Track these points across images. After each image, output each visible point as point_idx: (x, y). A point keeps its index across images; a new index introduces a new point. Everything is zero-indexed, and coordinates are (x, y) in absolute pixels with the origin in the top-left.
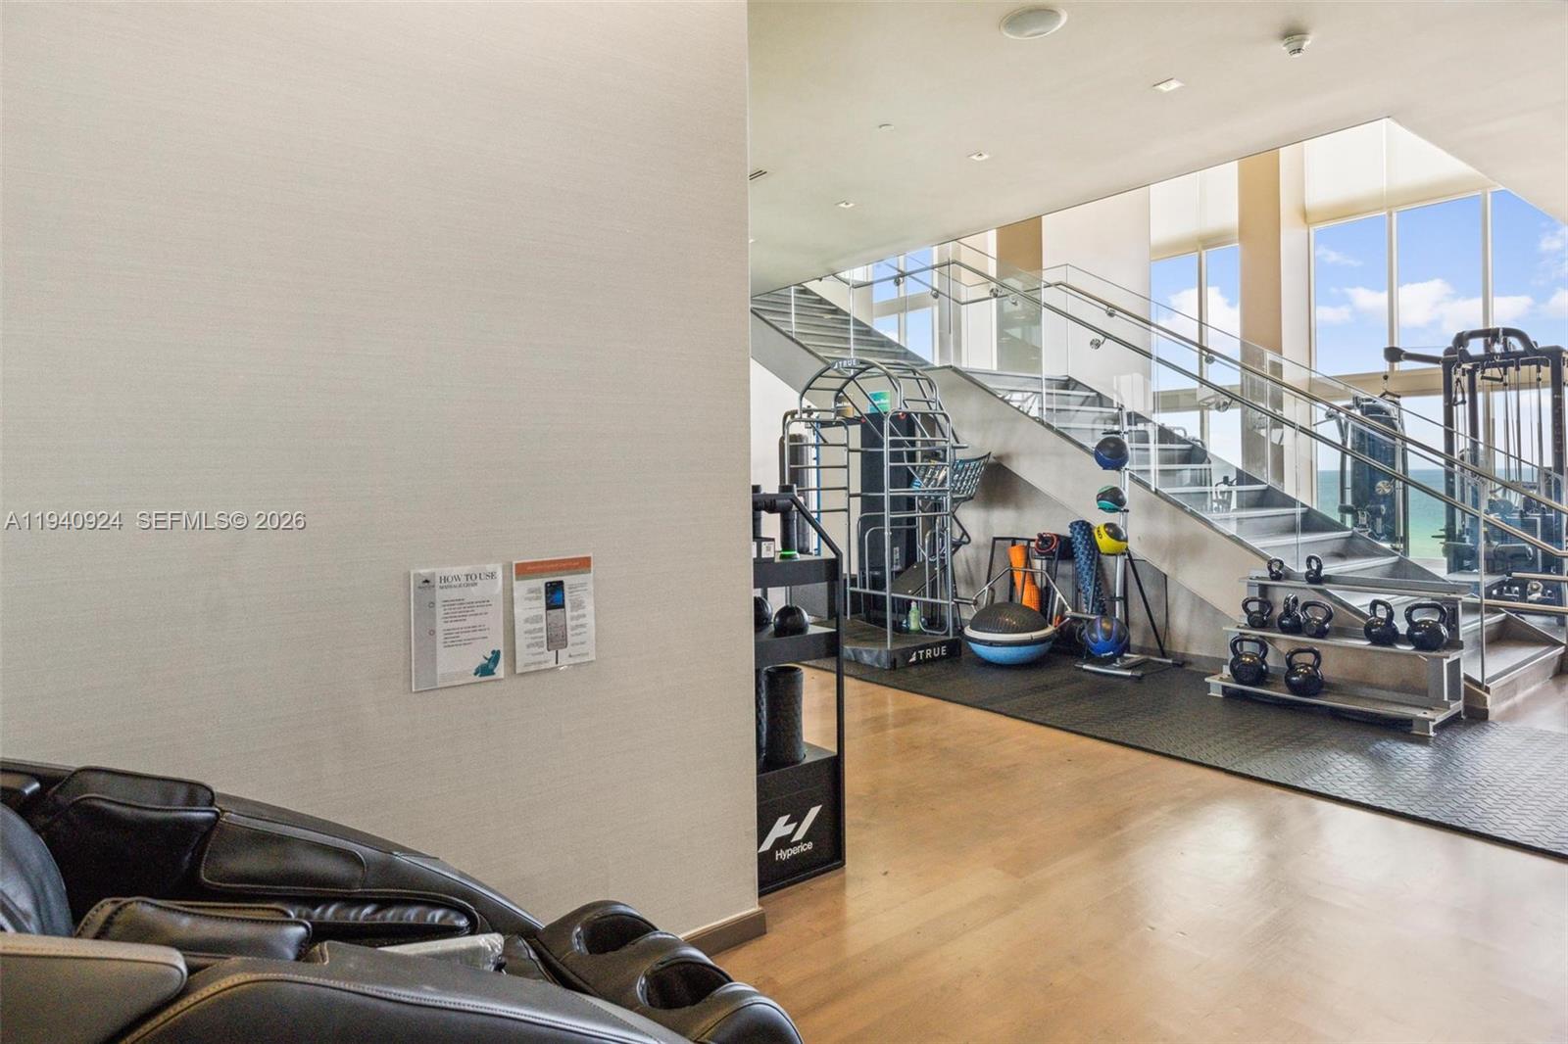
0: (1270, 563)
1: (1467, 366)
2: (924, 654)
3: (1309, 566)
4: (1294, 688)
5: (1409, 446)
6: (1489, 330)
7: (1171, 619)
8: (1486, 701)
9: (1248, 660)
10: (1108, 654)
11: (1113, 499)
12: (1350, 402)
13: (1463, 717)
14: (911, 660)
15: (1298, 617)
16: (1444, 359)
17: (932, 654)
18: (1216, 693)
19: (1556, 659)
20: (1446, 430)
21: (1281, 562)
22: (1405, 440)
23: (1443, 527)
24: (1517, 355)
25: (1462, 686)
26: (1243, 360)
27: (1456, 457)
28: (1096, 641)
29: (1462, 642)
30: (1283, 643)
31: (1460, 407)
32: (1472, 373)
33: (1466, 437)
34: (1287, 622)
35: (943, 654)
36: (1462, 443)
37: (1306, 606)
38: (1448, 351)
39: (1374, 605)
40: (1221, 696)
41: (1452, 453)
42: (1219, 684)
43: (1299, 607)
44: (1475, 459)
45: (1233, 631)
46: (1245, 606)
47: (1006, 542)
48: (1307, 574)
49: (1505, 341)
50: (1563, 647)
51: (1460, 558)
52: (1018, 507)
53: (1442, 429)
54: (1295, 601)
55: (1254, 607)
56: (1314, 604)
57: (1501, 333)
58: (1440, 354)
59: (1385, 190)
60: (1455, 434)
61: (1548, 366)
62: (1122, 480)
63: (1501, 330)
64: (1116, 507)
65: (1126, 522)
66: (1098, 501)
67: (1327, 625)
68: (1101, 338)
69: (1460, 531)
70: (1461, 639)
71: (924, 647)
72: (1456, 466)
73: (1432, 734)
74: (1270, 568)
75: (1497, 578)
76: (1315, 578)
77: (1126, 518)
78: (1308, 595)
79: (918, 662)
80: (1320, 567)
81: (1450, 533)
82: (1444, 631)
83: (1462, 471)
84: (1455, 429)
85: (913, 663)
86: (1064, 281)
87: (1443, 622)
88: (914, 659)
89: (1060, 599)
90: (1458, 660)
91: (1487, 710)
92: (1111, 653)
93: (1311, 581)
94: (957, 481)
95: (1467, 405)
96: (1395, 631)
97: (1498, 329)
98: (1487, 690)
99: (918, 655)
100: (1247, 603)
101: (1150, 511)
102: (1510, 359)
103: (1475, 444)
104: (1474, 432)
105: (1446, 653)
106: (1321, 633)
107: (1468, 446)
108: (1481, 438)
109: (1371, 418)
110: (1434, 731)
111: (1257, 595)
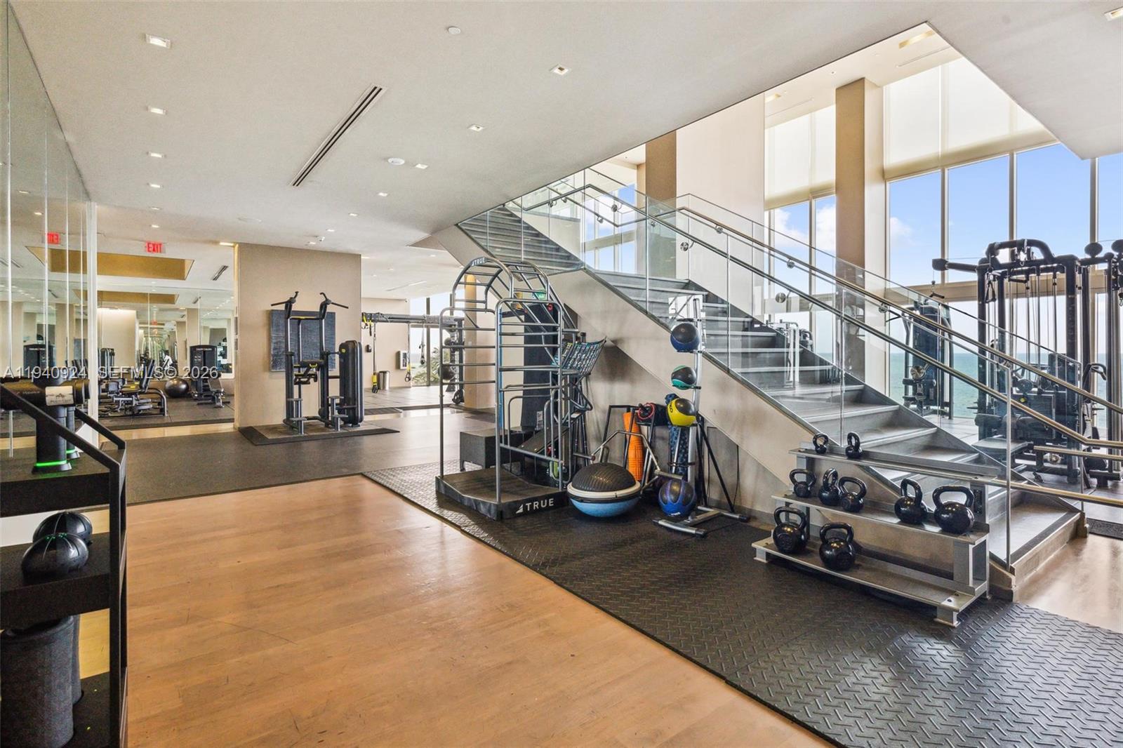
0: (816, 438)
1: (997, 272)
2: (531, 506)
3: (850, 442)
4: (827, 562)
5: (955, 339)
6: (1015, 242)
7: (741, 480)
8: (1011, 583)
9: (789, 530)
10: (676, 514)
11: (685, 377)
12: (912, 306)
13: (988, 597)
14: (518, 512)
15: (837, 491)
16: (979, 267)
17: (540, 505)
18: (760, 558)
19: (1073, 525)
20: (979, 322)
21: (826, 437)
22: (951, 333)
23: (976, 401)
24: (1039, 262)
25: (988, 565)
26: (837, 275)
27: (987, 345)
28: (665, 502)
29: (988, 525)
30: (820, 515)
31: (991, 304)
32: (1000, 279)
33: (995, 327)
34: (827, 495)
35: (550, 505)
36: (992, 334)
37: (843, 481)
38: (983, 261)
39: (905, 483)
40: (765, 561)
41: (984, 342)
42: (763, 551)
43: (837, 482)
44: (1002, 348)
45: (781, 501)
46: (792, 476)
47: (623, 409)
48: (848, 449)
49: (1029, 250)
50: (1079, 514)
51: (988, 427)
52: (632, 382)
53: (977, 321)
54: (835, 475)
55: (801, 478)
56: (852, 480)
57: (1026, 244)
58: (976, 263)
59: (940, 154)
60: (987, 325)
61: (1063, 272)
62: (696, 362)
63: (1026, 241)
64: (688, 385)
65: (698, 398)
66: (672, 378)
67: (861, 501)
68: (690, 242)
69: (989, 403)
70: (987, 522)
71: (532, 500)
72: (987, 353)
73: (956, 623)
74: (815, 443)
75: (1020, 445)
76: (854, 453)
77: (699, 393)
78: (847, 468)
79: (525, 513)
80: (858, 444)
81: (981, 406)
82: (970, 514)
83: (992, 358)
84: (987, 321)
85: (520, 514)
86: (687, 206)
87: (969, 506)
88: (521, 510)
89: (652, 459)
90: (984, 542)
91: (1012, 591)
92: (679, 513)
93: (850, 457)
94: (584, 359)
95: (997, 302)
96: (923, 510)
97: (1024, 240)
98: (1012, 571)
99: (525, 508)
100: (794, 474)
101: (723, 388)
102: (1033, 267)
103: (1002, 334)
104: (1002, 324)
105: (972, 537)
106: (856, 508)
107: (997, 338)
108: (1007, 328)
109: (927, 316)
110: (958, 619)
111: (804, 467)
